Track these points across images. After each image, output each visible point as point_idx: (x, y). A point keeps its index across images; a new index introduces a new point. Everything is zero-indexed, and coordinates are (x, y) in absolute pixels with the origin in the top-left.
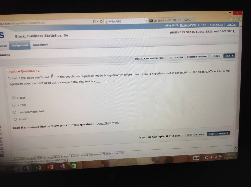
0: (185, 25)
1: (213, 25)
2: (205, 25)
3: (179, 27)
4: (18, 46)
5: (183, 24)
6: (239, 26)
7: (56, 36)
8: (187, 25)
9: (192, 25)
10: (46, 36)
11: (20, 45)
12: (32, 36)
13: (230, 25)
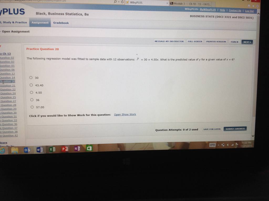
0: (204, 9)
1: (232, 11)
2: (224, 11)
3: (199, 11)
4: (39, 23)
5: (203, 8)
6: (257, 13)
7: (77, 14)
8: (207, 10)
9: (211, 10)
10: (67, 14)
12: (53, 14)
13: (248, 11)
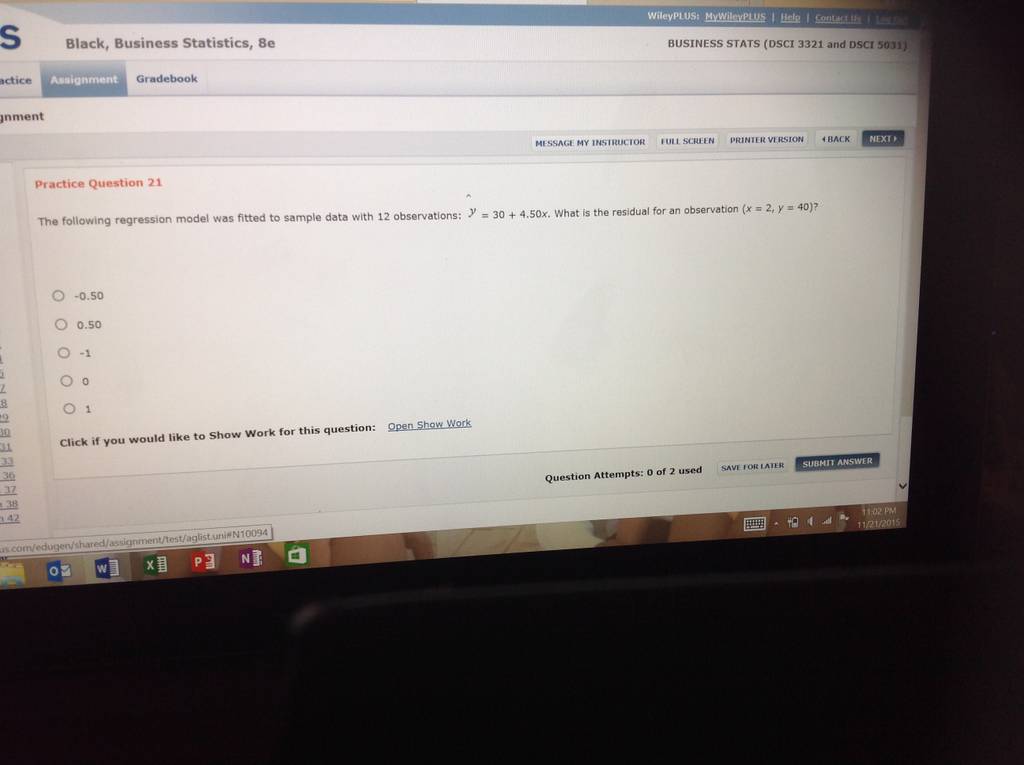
4: (78, 82)
7: (229, 44)
10: (189, 43)
11: (85, 80)
12: (135, 43)
